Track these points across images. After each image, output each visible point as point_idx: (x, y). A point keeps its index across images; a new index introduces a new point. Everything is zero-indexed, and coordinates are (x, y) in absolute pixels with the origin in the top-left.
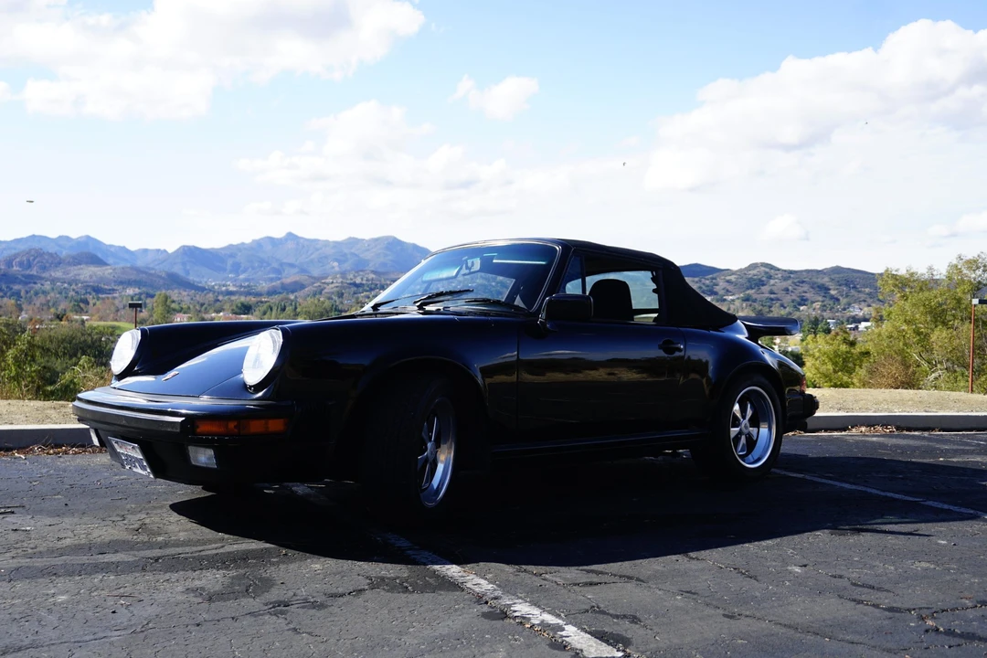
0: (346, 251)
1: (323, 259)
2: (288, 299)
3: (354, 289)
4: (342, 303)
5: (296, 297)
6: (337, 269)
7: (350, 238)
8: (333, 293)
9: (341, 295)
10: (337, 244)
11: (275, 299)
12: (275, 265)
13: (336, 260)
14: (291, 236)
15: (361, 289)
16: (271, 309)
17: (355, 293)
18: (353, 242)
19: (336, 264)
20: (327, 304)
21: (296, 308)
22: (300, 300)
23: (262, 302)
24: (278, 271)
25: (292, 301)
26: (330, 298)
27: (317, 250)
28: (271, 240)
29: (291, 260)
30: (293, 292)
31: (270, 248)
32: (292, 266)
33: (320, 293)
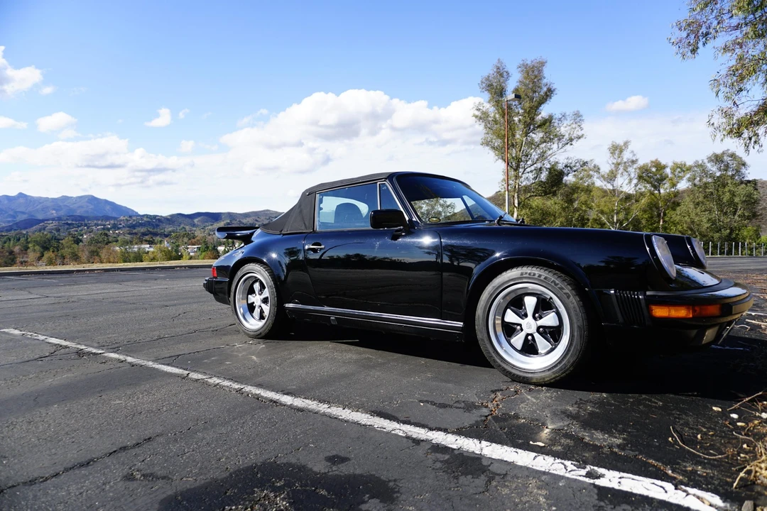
0: (61, 204)
1: (45, 209)
2: (21, 233)
3: (66, 226)
4: (59, 235)
5: (27, 232)
6: (55, 215)
7: (63, 196)
8: (53, 229)
9: (58, 230)
10: (54, 200)
11: (13, 233)
12: (11, 213)
13: (54, 209)
14: (21, 195)
15: (72, 227)
16: (10, 240)
17: (67, 229)
18: (65, 198)
19: (54, 212)
20: (49, 236)
21: (27, 239)
22: (30, 234)
23: (3, 236)
24: (14, 217)
25: (24, 234)
26: (51, 232)
27: (40, 203)
28: (7, 197)
29: (22, 209)
30: (25, 228)
31: (6, 202)
32: (23, 213)
33: (44, 229)
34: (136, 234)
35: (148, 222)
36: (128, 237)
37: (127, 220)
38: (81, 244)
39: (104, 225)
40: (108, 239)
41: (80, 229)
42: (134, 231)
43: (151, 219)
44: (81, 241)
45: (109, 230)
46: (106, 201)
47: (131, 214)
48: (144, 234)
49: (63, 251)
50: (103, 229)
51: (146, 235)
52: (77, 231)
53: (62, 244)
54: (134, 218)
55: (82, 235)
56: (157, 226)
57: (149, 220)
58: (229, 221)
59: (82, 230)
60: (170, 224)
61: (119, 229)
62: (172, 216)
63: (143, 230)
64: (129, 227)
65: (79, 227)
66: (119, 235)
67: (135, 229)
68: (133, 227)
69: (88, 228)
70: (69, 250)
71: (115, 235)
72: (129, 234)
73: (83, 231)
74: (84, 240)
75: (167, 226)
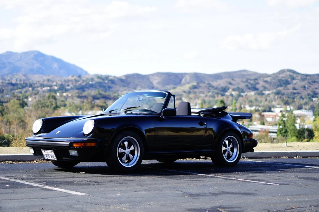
3: (10, 87)
4: (2, 96)
7: (8, 52)
9: (2, 91)
15: (16, 87)
17: (11, 90)
18: (10, 55)
34: (85, 97)
35: (99, 83)
36: (77, 101)
37: (76, 81)
38: (26, 107)
39: (51, 86)
40: (56, 103)
41: (24, 90)
42: (84, 94)
43: (103, 80)
44: (26, 104)
45: (55, 91)
46: (54, 59)
47: (79, 73)
48: (95, 98)
49: (9, 115)
50: (50, 91)
51: (98, 99)
52: (21, 93)
53: (7, 108)
54: (84, 79)
55: (27, 98)
56: (110, 87)
57: (101, 81)
58: (195, 84)
59: (26, 92)
60: (124, 86)
61: (66, 91)
62: (128, 76)
63: (93, 92)
64: (78, 89)
65: (23, 87)
66: (66, 98)
67: (84, 91)
68: (82, 88)
69: (33, 89)
70: (16, 115)
71: (63, 99)
72: (79, 97)
73: (28, 93)
74: (29, 103)
75: (121, 89)
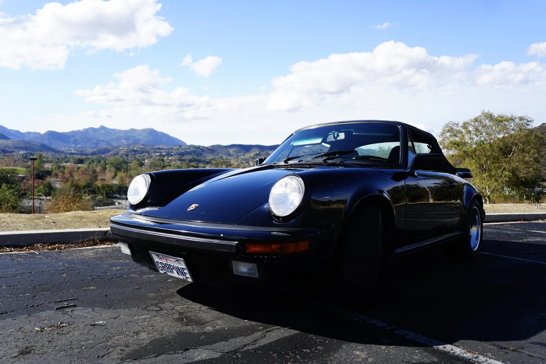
0: (130, 135)
1: (118, 139)
2: (101, 157)
3: (133, 153)
4: (127, 159)
5: (105, 156)
6: (125, 143)
7: (131, 129)
8: (123, 154)
9: (127, 155)
10: (125, 132)
11: (95, 157)
12: (95, 141)
13: (124, 139)
14: (102, 127)
15: (137, 153)
16: (93, 162)
17: (134, 154)
18: (133, 130)
19: (124, 141)
20: (121, 159)
21: (105, 161)
22: (107, 157)
23: (88, 158)
24: (97, 144)
25: (103, 158)
26: (122, 157)
27: (115, 134)
28: (93, 129)
29: (102, 138)
30: (104, 153)
31: (92, 132)
32: (103, 141)
33: (117, 154)
34: (184, 160)
35: (194, 151)
37: (178, 149)
38: (143, 167)
39: (161, 153)
40: (164, 164)
41: (143, 155)
42: (183, 158)
43: (196, 148)
44: (144, 164)
45: (164, 156)
46: (162, 133)
47: (180, 144)
48: (191, 161)
49: (131, 172)
50: (160, 156)
51: (192, 161)
52: (140, 157)
53: (130, 167)
54: (183, 148)
55: (144, 160)
56: (201, 154)
57: (195, 149)
58: (258, 152)
59: (144, 156)
60: (210, 153)
61: (171, 156)
62: (213, 146)
63: (190, 157)
64: (179, 155)
65: (142, 153)
66: (171, 161)
67: (183, 156)
68: (182, 154)
69: (148, 155)
70: (136, 172)
71: (169, 161)
72: (180, 160)
73: (145, 157)
74: (146, 164)
75: (208, 155)
